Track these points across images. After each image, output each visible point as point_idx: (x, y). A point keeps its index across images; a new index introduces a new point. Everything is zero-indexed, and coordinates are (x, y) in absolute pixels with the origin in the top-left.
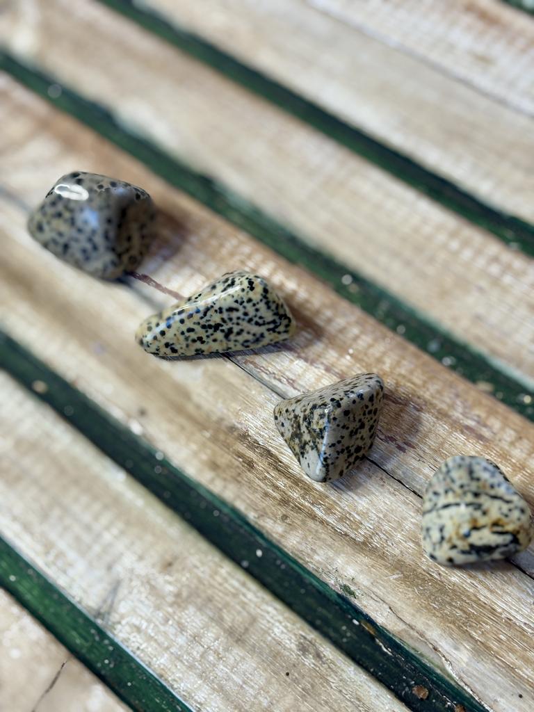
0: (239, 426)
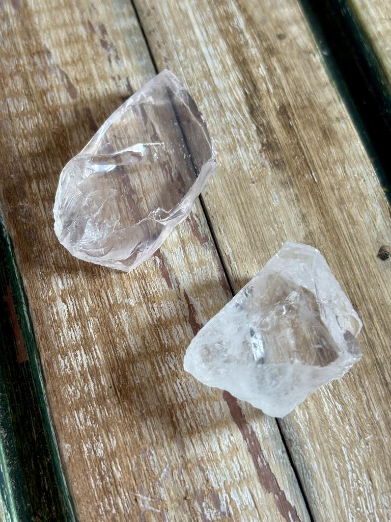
0: (267, 163)
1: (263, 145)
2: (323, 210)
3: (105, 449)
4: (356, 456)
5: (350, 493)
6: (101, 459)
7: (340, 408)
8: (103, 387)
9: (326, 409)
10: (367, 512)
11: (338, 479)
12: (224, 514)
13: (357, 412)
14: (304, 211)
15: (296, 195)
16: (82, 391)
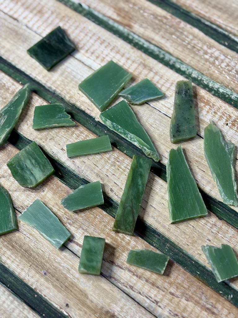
0: (110, 311)
1: (115, 316)
2: (88, 307)
3: (97, 218)
4: (47, 253)
6: (97, 216)
7: (56, 261)
8: (107, 229)
9: (59, 258)
10: (39, 243)
11: (48, 246)
12: (67, 223)
13: (52, 262)
14: (93, 304)
15: (98, 307)
16: (110, 225)
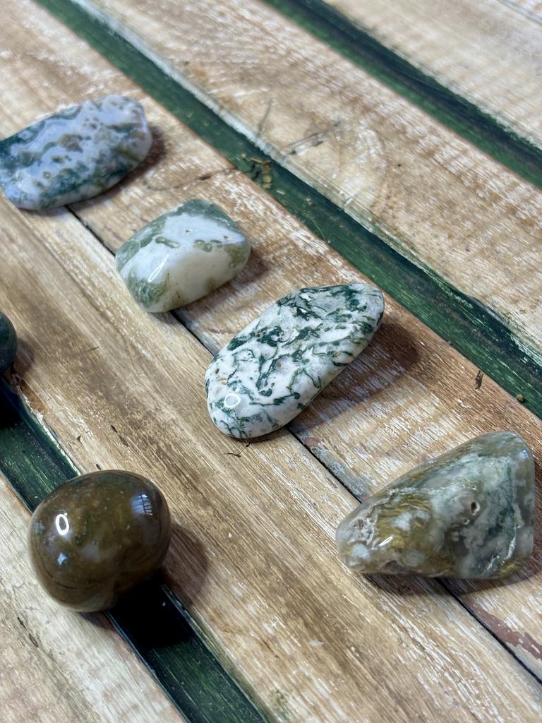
5: (487, 693)
